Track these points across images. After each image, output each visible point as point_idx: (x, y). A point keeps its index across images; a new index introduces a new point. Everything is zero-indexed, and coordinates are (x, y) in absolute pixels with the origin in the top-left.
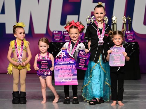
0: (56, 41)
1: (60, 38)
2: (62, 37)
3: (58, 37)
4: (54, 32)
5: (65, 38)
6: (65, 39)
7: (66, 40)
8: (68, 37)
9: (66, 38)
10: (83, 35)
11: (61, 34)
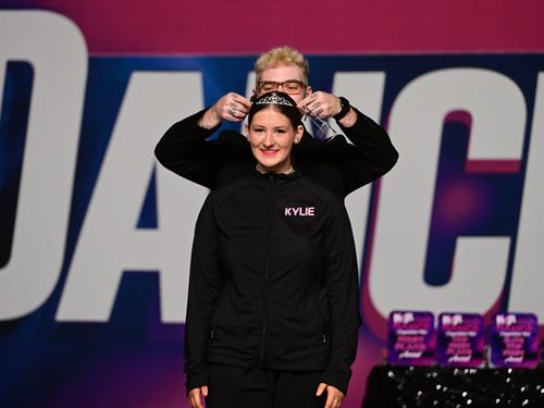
0: (404, 359)
1: (423, 347)
2: (433, 343)
3: (415, 339)
4: (397, 318)
5: (446, 347)
6: (449, 351)
7: (452, 355)
8: (461, 342)
9: (451, 345)
10: (533, 335)
11: (427, 326)
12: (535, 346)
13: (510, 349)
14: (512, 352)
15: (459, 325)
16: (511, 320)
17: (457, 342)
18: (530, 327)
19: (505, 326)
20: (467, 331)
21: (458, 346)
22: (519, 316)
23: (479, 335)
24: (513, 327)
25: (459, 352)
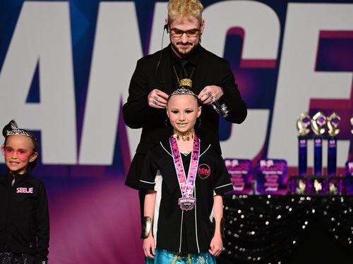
12: (285, 180)
13: (269, 182)
14: (270, 185)
15: (236, 166)
16: (270, 163)
17: (234, 178)
18: (282, 168)
19: (266, 167)
20: (241, 170)
21: (235, 180)
22: (275, 161)
23: (249, 173)
24: (272, 168)
25: (236, 184)
